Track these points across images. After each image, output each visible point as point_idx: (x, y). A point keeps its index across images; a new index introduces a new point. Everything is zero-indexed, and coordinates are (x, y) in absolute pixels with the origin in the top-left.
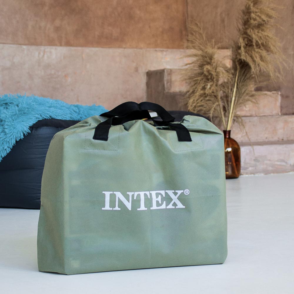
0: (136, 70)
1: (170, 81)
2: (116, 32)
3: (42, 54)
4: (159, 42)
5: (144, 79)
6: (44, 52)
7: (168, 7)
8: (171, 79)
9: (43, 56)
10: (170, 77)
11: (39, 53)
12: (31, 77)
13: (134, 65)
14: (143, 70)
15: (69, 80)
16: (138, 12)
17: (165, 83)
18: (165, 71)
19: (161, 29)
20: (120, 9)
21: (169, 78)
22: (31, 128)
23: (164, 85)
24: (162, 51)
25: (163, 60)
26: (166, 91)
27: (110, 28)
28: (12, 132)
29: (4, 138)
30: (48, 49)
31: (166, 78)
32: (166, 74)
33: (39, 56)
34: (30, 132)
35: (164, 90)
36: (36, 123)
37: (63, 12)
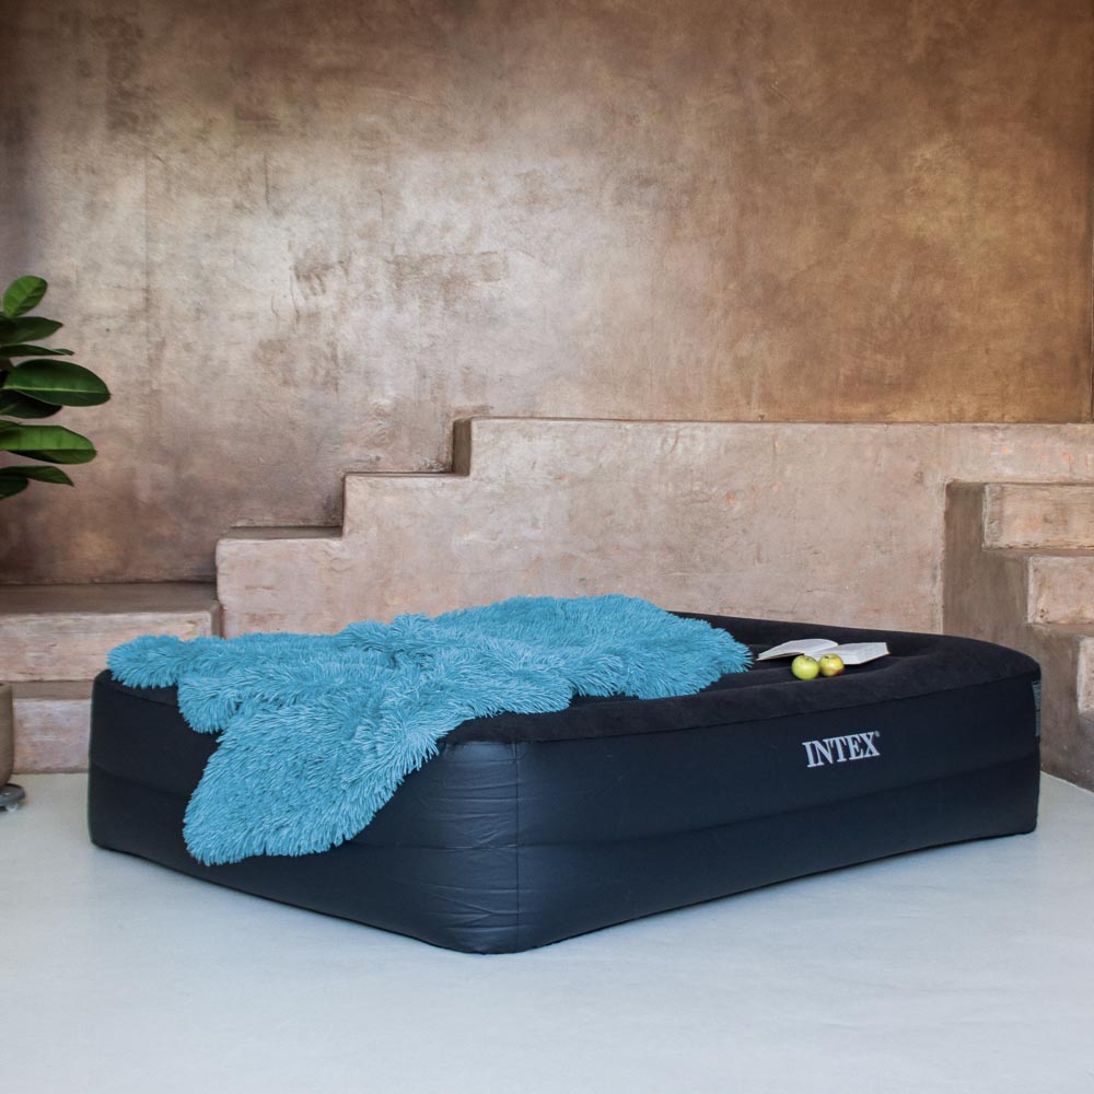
0: (920, 478)
1: (999, 518)
2: (893, 366)
3: (671, 442)
4: (1011, 389)
5: (939, 505)
6: (677, 437)
7: (1040, 299)
8: (1001, 512)
9: (674, 448)
10: (1001, 505)
11: (665, 441)
12: (640, 498)
13: (914, 465)
14: (937, 479)
15: (738, 506)
16: (958, 315)
17: (986, 521)
18: (987, 489)
19: (1018, 358)
20: (907, 309)
21: (997, 508)
22: (441, 742)
23: (981, 528)
24: (992, 429)
25: (994, 453)
26: (988, 542)
27: (879, 357)
28: (393, 752)
29: (373, 765)
30: (686, 429)
31: (988, 508)
32: (988, 497)
33: (662, 448)
34: (437, 753)
35: (982, 540)
36: (457, 728)
37: (758, 322)
